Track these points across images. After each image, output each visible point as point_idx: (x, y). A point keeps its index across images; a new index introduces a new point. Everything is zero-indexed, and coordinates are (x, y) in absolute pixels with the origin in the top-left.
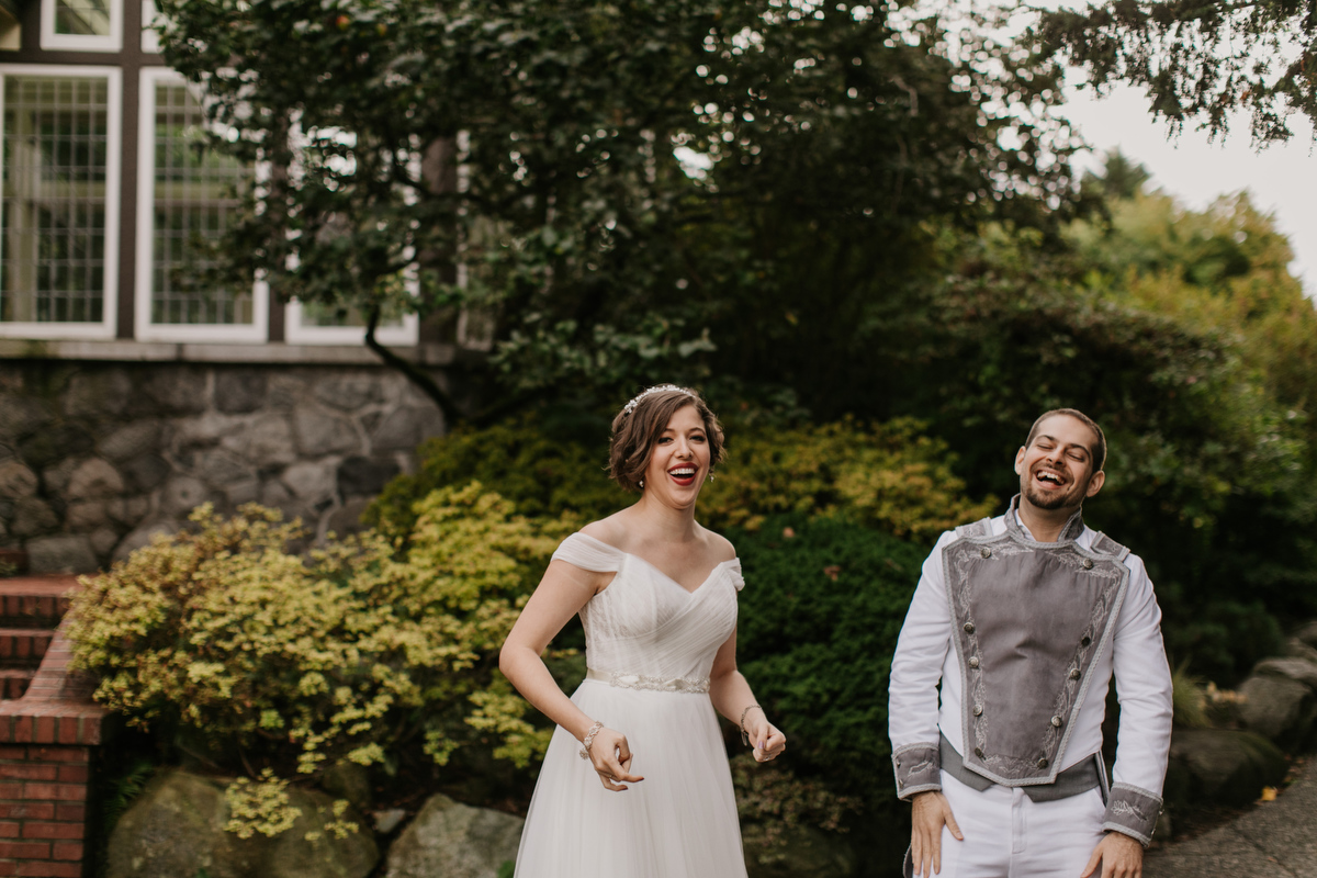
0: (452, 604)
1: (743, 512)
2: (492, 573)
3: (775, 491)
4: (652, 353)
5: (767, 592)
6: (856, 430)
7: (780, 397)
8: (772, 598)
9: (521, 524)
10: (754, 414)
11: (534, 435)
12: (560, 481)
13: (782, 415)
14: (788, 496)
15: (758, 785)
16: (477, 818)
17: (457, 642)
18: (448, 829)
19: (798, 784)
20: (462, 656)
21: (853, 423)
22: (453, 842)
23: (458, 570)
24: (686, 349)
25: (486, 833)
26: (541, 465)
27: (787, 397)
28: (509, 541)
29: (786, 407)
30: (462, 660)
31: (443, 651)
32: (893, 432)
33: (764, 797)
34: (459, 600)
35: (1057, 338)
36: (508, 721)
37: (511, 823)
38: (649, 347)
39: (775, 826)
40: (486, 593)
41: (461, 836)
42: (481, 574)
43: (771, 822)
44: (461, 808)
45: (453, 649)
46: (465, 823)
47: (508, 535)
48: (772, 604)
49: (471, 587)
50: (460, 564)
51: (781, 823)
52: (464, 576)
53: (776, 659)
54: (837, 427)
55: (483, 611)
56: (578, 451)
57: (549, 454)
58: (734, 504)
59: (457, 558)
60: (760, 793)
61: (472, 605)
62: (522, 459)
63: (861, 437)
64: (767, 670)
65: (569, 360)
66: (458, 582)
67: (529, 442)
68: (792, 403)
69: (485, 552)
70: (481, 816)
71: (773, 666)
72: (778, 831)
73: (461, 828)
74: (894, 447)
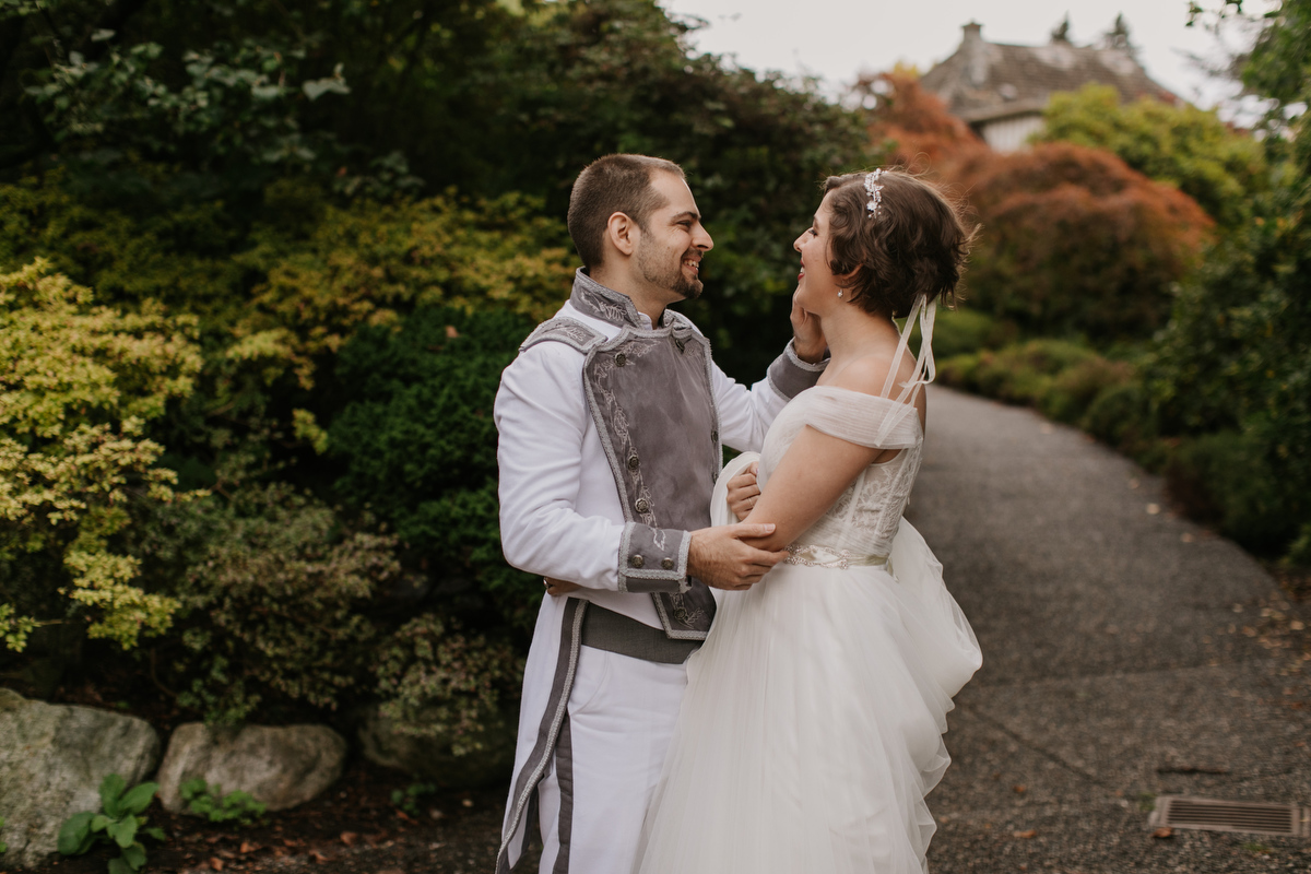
0: (23, 428)
1: (367, 305)
2: (83, 386)
3: (391, 279)
4: (271, 92)
5: (450, 409)
6: (462, 207)
7: (389, 162)
8: (456, 417)
9: (106, 317)
10: (356, 181)
11: (65, 199)
12: (108, 262)
13: (391, 183)
14: (407, 285)
15: (445, 658)
16: (63, 719)
17: (49, 485)
18: (24, 737)
19: (491, 651)
20: (60, 505)
21: (457, 198)
22: (35, 754)
23: (30, 381)
24: (313, 89)
25: (77, 738)
26: (78, 238)
27: (394, 160)
28: (98, 342)
29: (396, 175)
30: (62, 511)
31: (33, 498)
32: (504, 211)
33: (454, 670)
34: (35, 422)
35: (711, 105)
36: (125, 592)
37: (113, 722)
38: (263, 85)
39: (470, 707)
40: (73, 415)
41: (46, 746)
42: (65, 388)
43: (463, 701)
44: (38, 706)
45: (48, 495)
46: (49, 727)
47: (95, 333)
48: (457, 426)
49: (52, 405)
50: (35, 372)
51: (475, 703)
52: (40, 392)
53: (463, 495)
54: (439, 201)
55: (76, 440)
56: (125, 223)
57: (87, 225)
58: (355, 295)
59: (25, 364)
60: (448, 667)
61: (56, 430)
62: (51, 231)
63: (469, 216)
64: (456, 511)
65: (154, 96)
66: (28, 400)
67: (59, 209)
68: (403, 169)
69: (65, 356)
70: (71, 716)
71: (464, 505)
72: (474, 713)
73: (43, 735)
74: (508, 228)
